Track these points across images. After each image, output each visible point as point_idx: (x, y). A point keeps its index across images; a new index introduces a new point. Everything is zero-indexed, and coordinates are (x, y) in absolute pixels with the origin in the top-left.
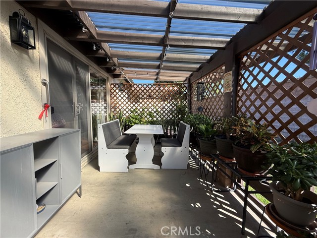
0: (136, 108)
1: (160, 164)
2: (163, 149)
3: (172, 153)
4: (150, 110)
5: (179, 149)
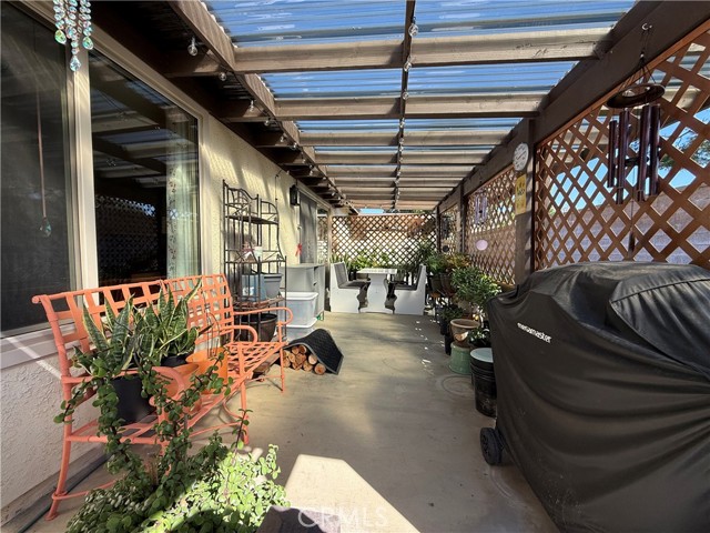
0: (365, 248)
1: (393, 308)
2: (396, 292)
3: (407, 297)
4: (384, 250)
5: (414, 292)
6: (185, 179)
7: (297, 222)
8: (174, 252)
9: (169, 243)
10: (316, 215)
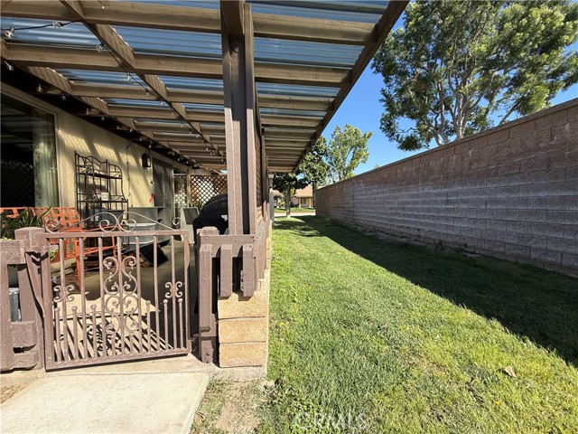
6: (46, 150)
7: (150, 179)
8: (40, 194)
9: (36, 189)
10: (172, 174)
